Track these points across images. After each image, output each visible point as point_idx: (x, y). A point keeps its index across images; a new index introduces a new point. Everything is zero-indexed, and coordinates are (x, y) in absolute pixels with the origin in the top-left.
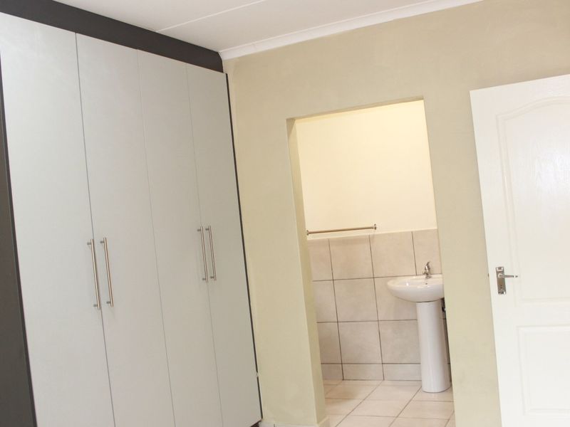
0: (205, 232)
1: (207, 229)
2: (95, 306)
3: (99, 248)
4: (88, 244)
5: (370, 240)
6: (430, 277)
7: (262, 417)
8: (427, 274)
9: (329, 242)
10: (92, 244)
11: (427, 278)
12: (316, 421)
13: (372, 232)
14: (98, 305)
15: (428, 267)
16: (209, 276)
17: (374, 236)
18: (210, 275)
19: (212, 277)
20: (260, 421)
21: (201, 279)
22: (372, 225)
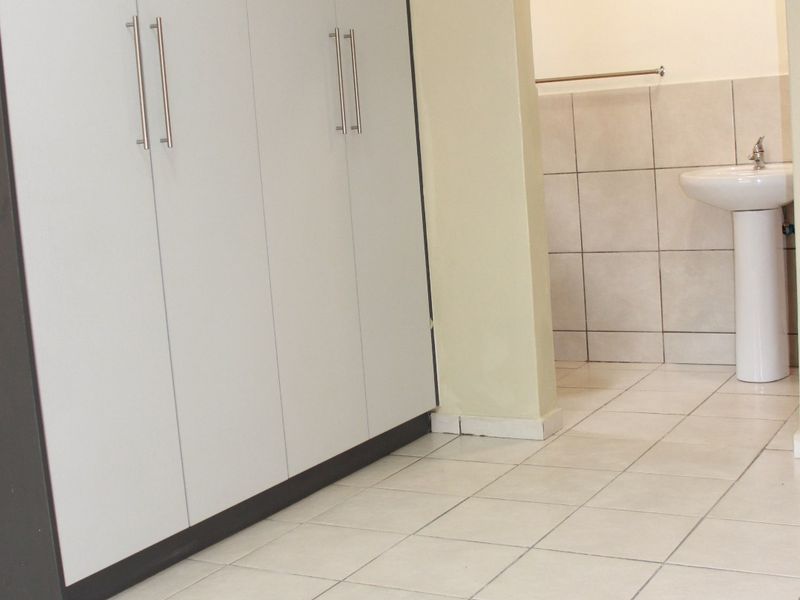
0: (344, 41)
1: (346, 37)
2: (139, 142)
3: (148, 37)
4: (128, 25)
5: (651, 95)
6: (762, 168)
7: (438, 403)
8: (758, 161)
9: (572, 101)
10: (134, 24)
11: (756, 168)
12: (538, 412)
13: (654, 81)
14: (144, 142)
15: (760, 148)
16: (349, 126)
17: (658, 88)
18: (350, 124)
19: (353, 128)
20: (433, 411)
21: (334, 129)
22: (655, 66)
